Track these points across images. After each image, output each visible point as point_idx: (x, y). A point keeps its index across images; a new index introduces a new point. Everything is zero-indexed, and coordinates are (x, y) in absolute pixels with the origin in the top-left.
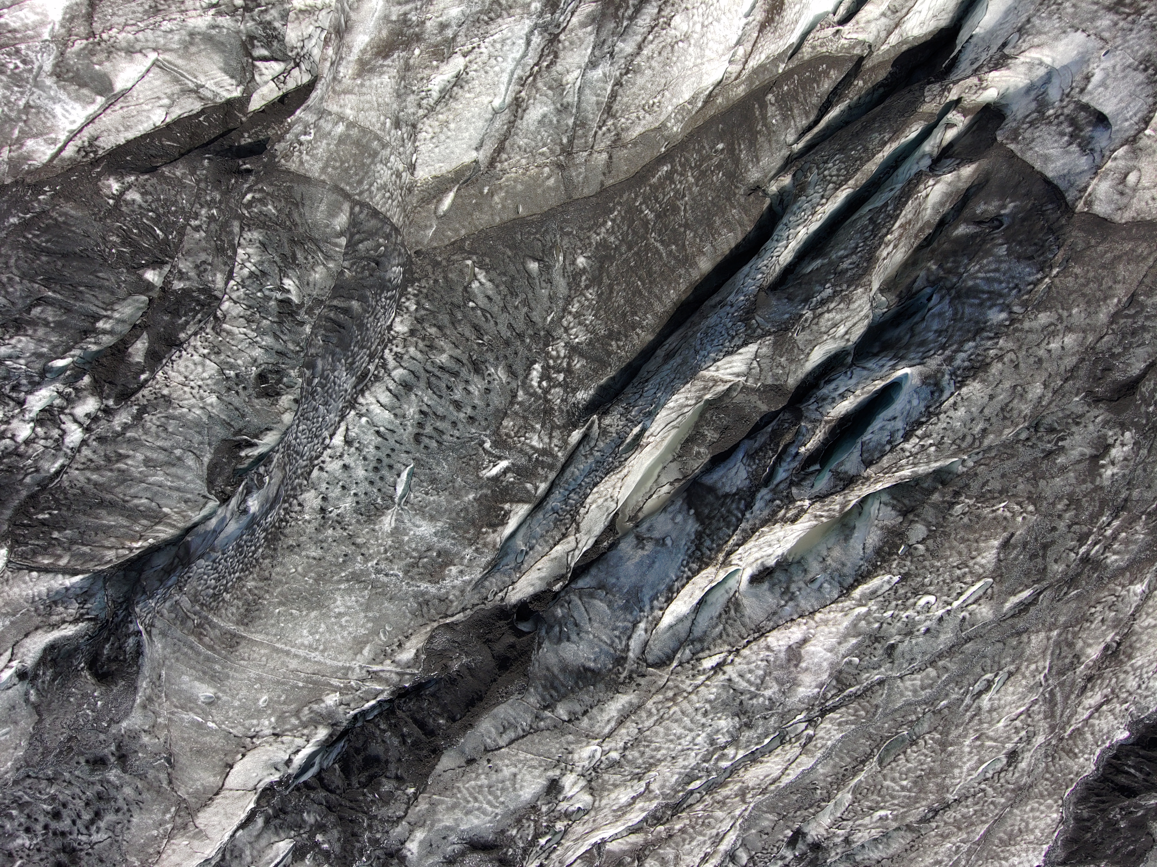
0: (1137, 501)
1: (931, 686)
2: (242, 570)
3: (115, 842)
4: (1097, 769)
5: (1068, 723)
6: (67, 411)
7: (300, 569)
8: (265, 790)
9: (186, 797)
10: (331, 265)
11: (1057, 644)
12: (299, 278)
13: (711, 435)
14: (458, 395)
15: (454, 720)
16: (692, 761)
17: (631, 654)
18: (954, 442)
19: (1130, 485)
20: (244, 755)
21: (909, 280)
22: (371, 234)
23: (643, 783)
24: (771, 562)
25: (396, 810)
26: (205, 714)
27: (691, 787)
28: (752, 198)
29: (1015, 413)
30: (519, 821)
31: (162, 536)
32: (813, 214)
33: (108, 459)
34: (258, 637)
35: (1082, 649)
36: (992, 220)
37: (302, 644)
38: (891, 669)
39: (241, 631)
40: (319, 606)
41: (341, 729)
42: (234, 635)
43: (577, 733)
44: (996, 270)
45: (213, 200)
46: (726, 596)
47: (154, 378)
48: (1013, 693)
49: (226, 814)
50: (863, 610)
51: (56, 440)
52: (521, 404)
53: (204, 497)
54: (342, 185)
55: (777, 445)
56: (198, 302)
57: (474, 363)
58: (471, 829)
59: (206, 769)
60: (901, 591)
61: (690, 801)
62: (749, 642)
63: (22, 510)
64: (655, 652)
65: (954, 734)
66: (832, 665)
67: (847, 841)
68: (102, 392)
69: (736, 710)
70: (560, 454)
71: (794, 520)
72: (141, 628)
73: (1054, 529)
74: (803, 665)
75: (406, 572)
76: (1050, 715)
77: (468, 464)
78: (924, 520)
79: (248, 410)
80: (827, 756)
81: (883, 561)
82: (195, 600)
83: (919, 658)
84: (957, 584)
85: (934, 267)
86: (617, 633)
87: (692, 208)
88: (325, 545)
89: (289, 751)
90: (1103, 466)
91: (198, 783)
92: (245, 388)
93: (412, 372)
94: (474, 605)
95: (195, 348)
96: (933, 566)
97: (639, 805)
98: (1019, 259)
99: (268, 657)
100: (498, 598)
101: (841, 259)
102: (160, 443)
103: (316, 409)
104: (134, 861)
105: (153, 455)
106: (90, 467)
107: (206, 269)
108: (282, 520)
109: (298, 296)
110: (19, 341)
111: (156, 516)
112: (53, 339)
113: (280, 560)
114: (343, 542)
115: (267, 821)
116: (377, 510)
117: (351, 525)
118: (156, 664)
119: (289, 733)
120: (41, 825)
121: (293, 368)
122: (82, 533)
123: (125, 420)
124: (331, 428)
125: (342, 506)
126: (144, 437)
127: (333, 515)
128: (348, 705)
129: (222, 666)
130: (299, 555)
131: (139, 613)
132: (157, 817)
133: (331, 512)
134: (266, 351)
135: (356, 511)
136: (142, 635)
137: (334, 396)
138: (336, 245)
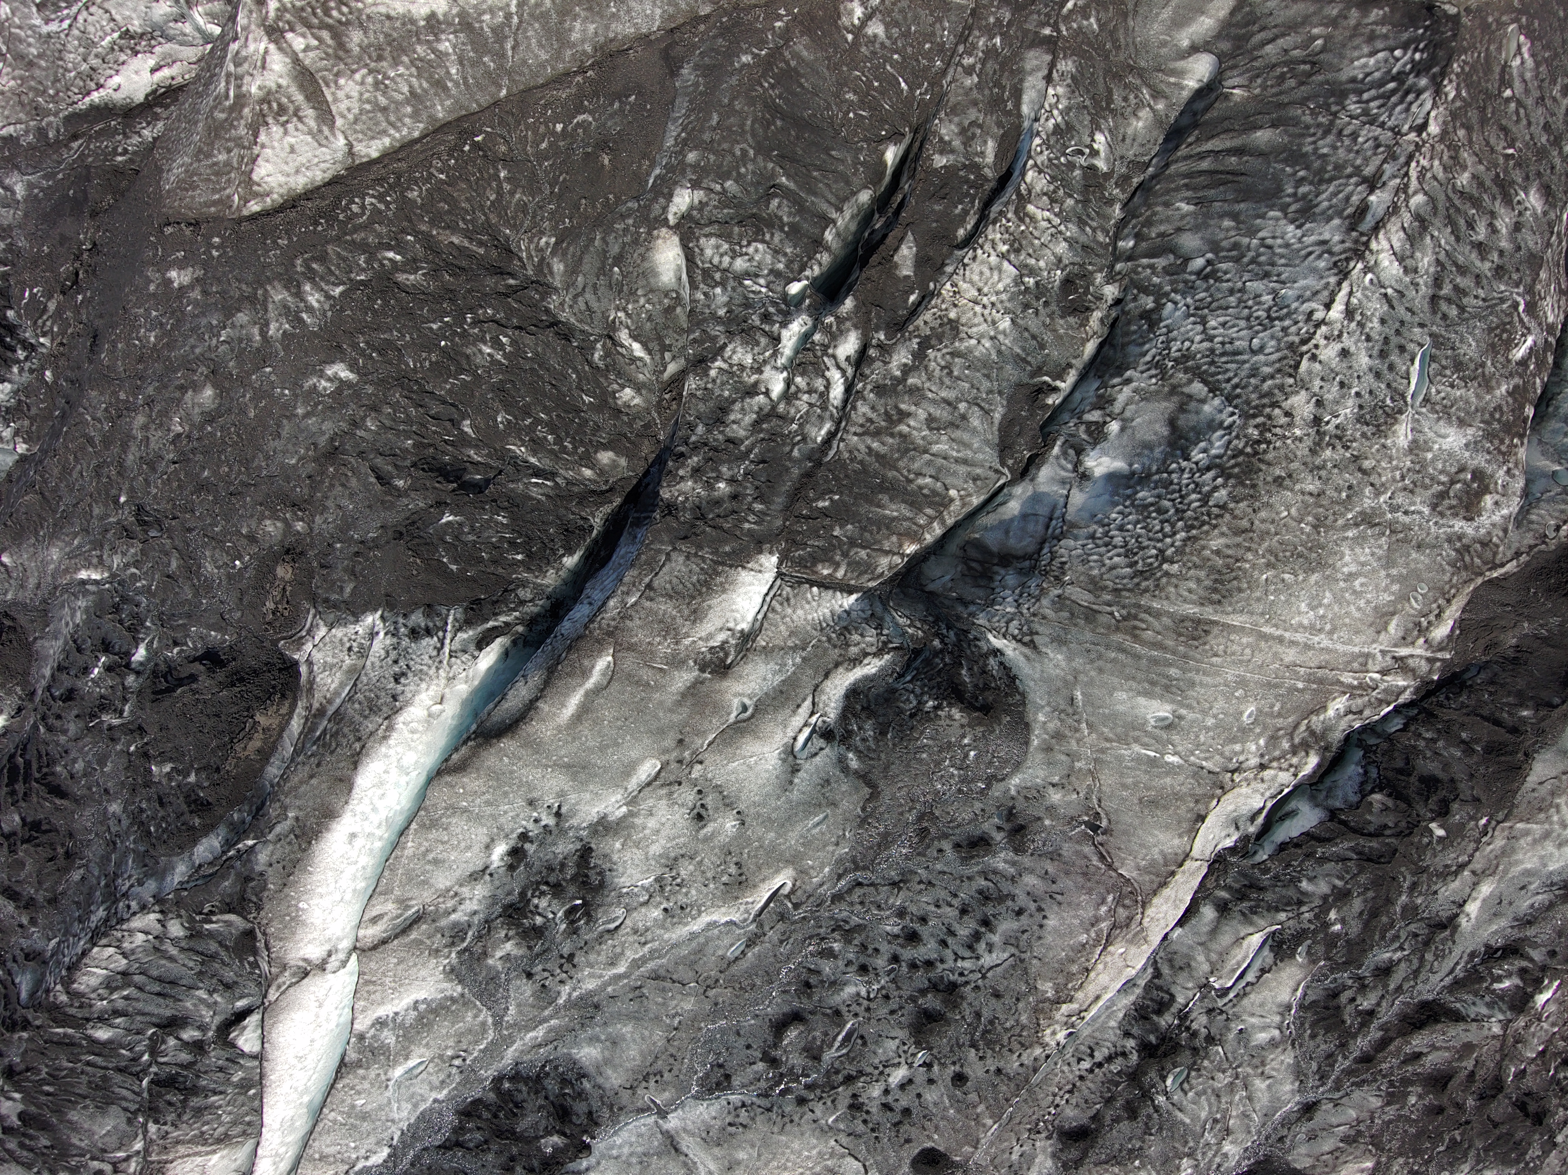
3: (1019, 965)
6: (830, 351)
8: (1214, 862)
9: (1133, 875)
10: (1160, 106)
12: (1113, 131)
14: (1482, 234)
15: (1548, 707)
20: (1218, 802)
25: (1457, 854)
26: (1160, 744)
33: (888, 417)
34: (1236, 620)
37: (1301, 625)
39: (1209, 613)
40: (1321, 565)
41: (1333, 755)
42: (1199, 622)
45: (999, 22)
47: (939, 295)
49: (1175, 900)
51: (821, 395)
53: (997, 471)
56: (968, 184)
57: (1500, 186)
59: (1167, 827)
63: (797, 495)
68: (868, 321)
72: (1001, 643)
75: (1434, 507)
79: (1048, 337)
82: (1095, 586)
88: (1323, 473)
89: (1268, 794)
92: (1046, 304)
93: (1432, 200)
94: (1530, 548)
95: (993, 244)
99: (1254, 649)
100: (1563, 533)
102: (943, 394)
103: (1240, 291)
104: (1047, 988)
105: (937, 412)
106: (870, 431)
107: (974, 135)
108: (1258, 442)
109: (1107, 160)
110: (757, 250)
111: (941, 502)
112: (788, 250)
113: (1265, 499)
114: (1346, 467)
115: (1223, 908)
116: (1388, 415)
117: (1355, 440)
118: (1059, 684)
119: (1275, 764)
120: (886, 958)
121: (1101, 271)
122: (863, 529)
123: (904, 360)
124: (1319, 296)
125: (1342, 412)
126: (927, 385)
127: (1330, 427)
128: (1361, 712)
129: (1181, 669)
130: (1292, 490)
131: (987, 624)
132: (1088, 913)
133: (1328, 423)
134: (1071, 245)
135: (1361, 419)
136: (1002, 654)
137: (1283, 261)
138: (1173, 72)
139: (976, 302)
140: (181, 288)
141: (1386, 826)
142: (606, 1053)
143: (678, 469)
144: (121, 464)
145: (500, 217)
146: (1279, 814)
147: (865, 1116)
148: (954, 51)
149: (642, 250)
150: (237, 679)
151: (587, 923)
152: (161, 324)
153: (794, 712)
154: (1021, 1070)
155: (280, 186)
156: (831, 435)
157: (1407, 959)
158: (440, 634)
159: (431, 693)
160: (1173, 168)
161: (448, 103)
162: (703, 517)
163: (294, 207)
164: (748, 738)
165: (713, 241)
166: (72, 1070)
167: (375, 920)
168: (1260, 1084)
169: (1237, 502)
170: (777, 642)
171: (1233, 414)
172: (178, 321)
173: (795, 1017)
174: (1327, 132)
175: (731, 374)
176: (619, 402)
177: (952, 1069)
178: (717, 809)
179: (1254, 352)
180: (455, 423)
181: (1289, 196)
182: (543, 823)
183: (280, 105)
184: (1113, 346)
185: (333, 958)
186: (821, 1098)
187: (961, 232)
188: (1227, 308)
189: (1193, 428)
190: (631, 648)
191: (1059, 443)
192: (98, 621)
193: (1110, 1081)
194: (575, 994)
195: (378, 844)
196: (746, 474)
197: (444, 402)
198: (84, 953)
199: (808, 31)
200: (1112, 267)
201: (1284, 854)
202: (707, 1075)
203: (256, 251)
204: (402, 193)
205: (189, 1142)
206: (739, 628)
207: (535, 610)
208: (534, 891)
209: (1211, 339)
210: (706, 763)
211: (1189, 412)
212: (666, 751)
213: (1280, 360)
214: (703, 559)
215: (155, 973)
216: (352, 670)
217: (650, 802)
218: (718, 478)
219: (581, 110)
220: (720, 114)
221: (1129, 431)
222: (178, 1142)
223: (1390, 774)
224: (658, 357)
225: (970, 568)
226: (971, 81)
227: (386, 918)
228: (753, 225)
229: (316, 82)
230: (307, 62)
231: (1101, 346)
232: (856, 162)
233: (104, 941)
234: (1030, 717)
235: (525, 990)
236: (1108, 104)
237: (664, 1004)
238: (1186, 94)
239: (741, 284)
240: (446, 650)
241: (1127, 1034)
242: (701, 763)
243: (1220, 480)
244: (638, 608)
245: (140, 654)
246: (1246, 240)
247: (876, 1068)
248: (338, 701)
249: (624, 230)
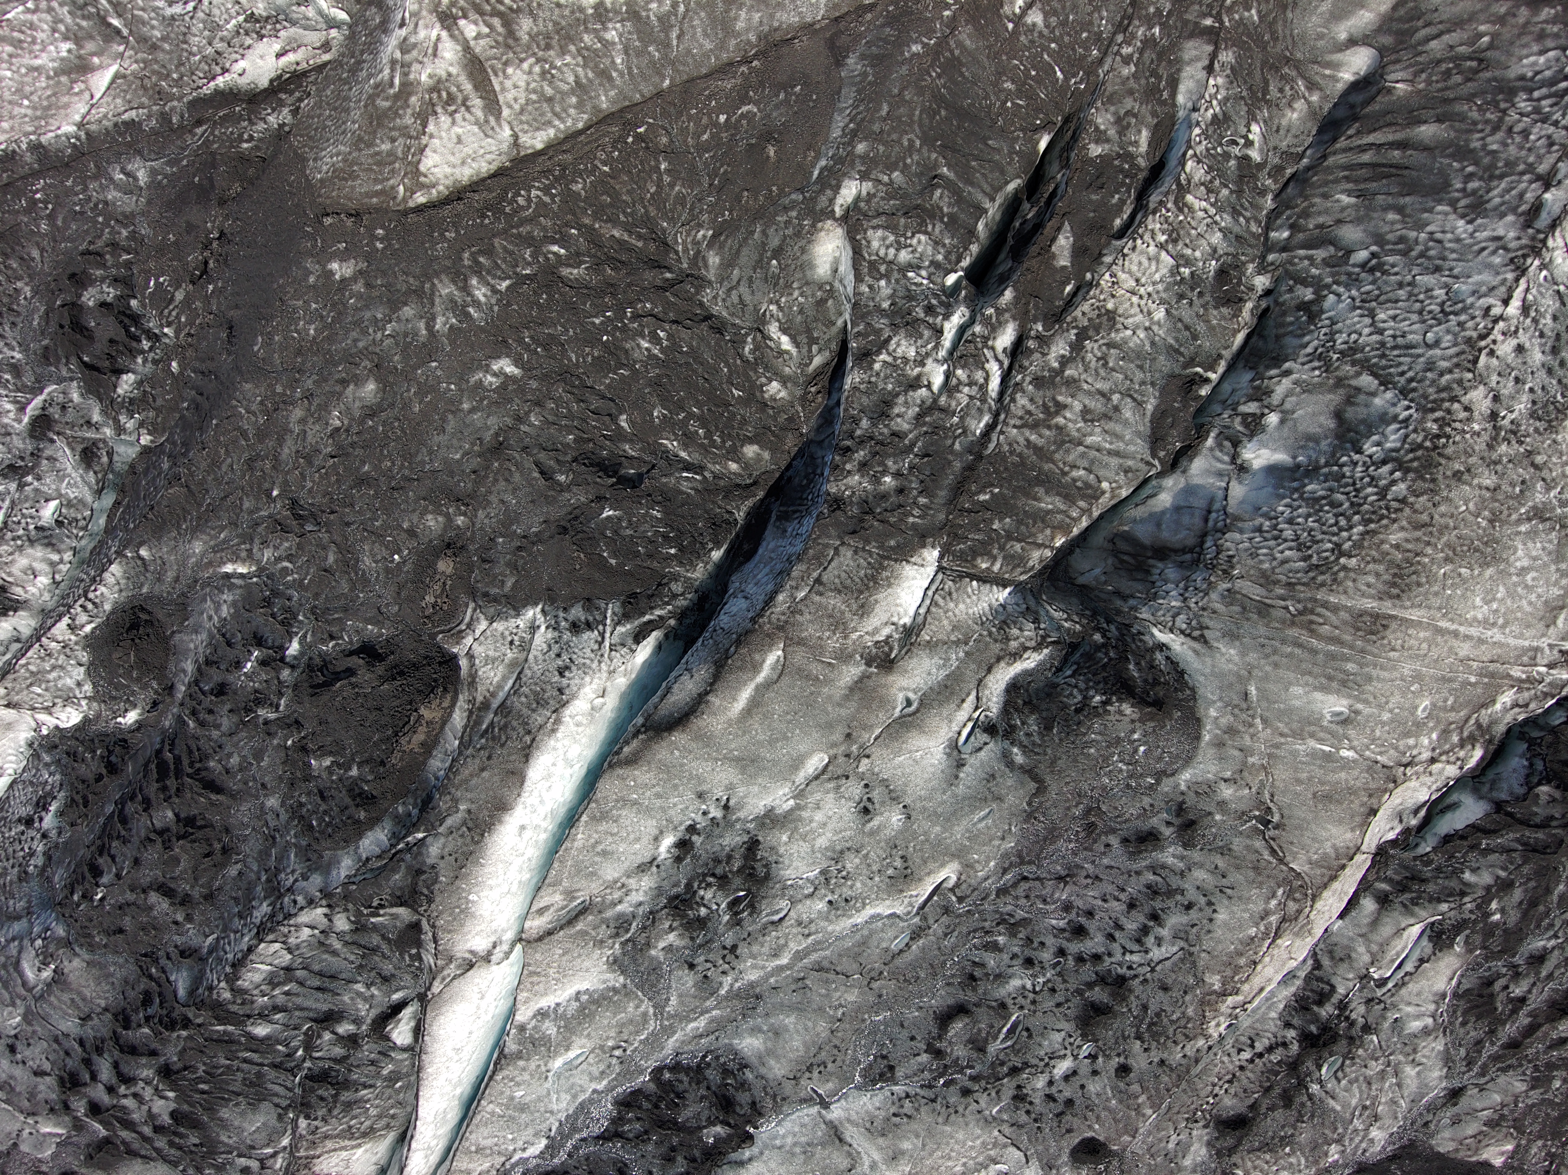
3: (1188, 957)
6: (990, 343)
9: (1304, 869)
10: (1316, 97)
12: (1268, 122)
20: (1390, 796)
26: (1337, 739)
33: (1046, 409)
34: (1414, 615)
37: (1475, 619)
39: (1388, 607)
40: (1496, 559)
42: (1376, 617)
45: (1158, 12)
47: (1098, 285)
49: (1341, 893)
51: (982, 387)
53: (1148, 463)
56: (1123, 173)
59: (1340, 821)
63: (964, 488)
68: (1027, 311)
72: (1167, 637)
79: (1201, 327)
82: (1268, 582)
88: (1499, 468)
91: (1328, 845)
92: (1200, 294)
95: (1152, 234)
99: (1430, 643)
102: (1098, 385)
103: (1409, 284)
104: (1215, 981)
105: (1091, 404)
106: (1029, 423)
107: (1129, 124)
108: (1438, 437)
109: (1261, 150)
110: (919, 242)
111: (1092, 493)
112: (947, 241)
113: (1445, 494)
114: (1520, 462)
115: (1383, 900)
116: (1558, 411)
117: (1528, 435)
118: (1233, 679)
119: (1444, 758)
120: (1052, 951)
121: (1253, 261)
122: (1020, 522)
123: (1062, 352)
124: (1496, 292)
125: (1517, 407)
126: (1083, 377)
127: (1506, 422)
128: (1526, 705)
129: (1359, 664)
130: (1470, 485)
131: (1151, 618)
132: (1257, 907)
133: (1504, 418)
134: (1225, 236)
135: (1533, 415)
136: (1168, 648)
137: (1454, 256)
138: (1329, 65)
139: (1133, 293)
140: (343, 280)
141: (1552, 818)
142: (769, 1044)
143: (845, 463)
144: (276, 458)
145: (658, 209)
146: (1440, 807)
147: (1028, 1107)
148: (1111, 40)
149: (803, 243)
150: (397, 672)
151: (750, 915)
152: (322, 317)
153: (959, 706)
154: (1184, 1062)
155: (446, 177)
156: (990, 428)
157: (1560, 947)
158: (601, 627)
159: (594, 686)
160: (1331, 160)
161: (612, 93)
162: (870, 512)
163: (460, 199)
164: (914, 733)
165: (880, 233)
166: (228, 1067)
167: (541, 912)
168: (1411, 1073)
169: (1417, 496)
170: (940, 637)
171: (1408, 408)
172: (340, 313)
173: (960, 1010)
174: (1496, 129)
175: (895, 367)
176: (766, 396)
177: (1116, 1061)
178: (883, 803)
179: (1429, 346)
180: (614, 418)
181: (1457, 191)
182: (711, 816)
183: (449, 94)
184: (1262, 336)
185: (498, 949)
186: (986, 1089)
187: (1118, 222)
188: (1397, 301)
189: (1363, 421)
190: (801, 642)
191: (1212, 435)
192: (248, 614)
193: (1269, 1071)
194: (737, 985)
195: (543, 836)
196: (911, 468)
197: (604, 397)
198: (250, 950)
199: (973, 20)
200: (1263, 257)
201: (1448, 846)
202: (870, 1066)
203: (423, 244)
204: (567, 185)
205: (337, 1136)
206: (902, 622)
207: (685, 603)
208: (701, 882)
209: (1381, 332)
210: (873, 757)
211: (1358, 405)
212: (834, 745)
213: (1458, 355)
214: (870, 552)
215: (316, 967)
216: (513, 664)
217: (818, 796)
218: (884, 472)
219: (744, 100)
220: (890, 104)
221: (1290, 424)
222: (326, 1137)
223: (1556, 766)
224: (805, 350)
225: (1122, 561)
226: (1127, 71)
227: (552, 910)
228: (919, 216)
229: (485, 71)
230: (477, 50)
231: (1249, 337)
232: (1012, 151)
233: (271, 937)
234: (1201, 712)
235: (688, 980)
236: (1264, 95)
237: (827, 995)
238: (1340, 87)
239: (905, 276)
240: (607, 644)
241: (1288, 1025)
242: (868, 757)
243: (1398, 474)
244: (808, 602)
245: (294, 648)
246: (1413, 234)
247: (1042, 1060)
248: (501, 695)
249: (786, 222)
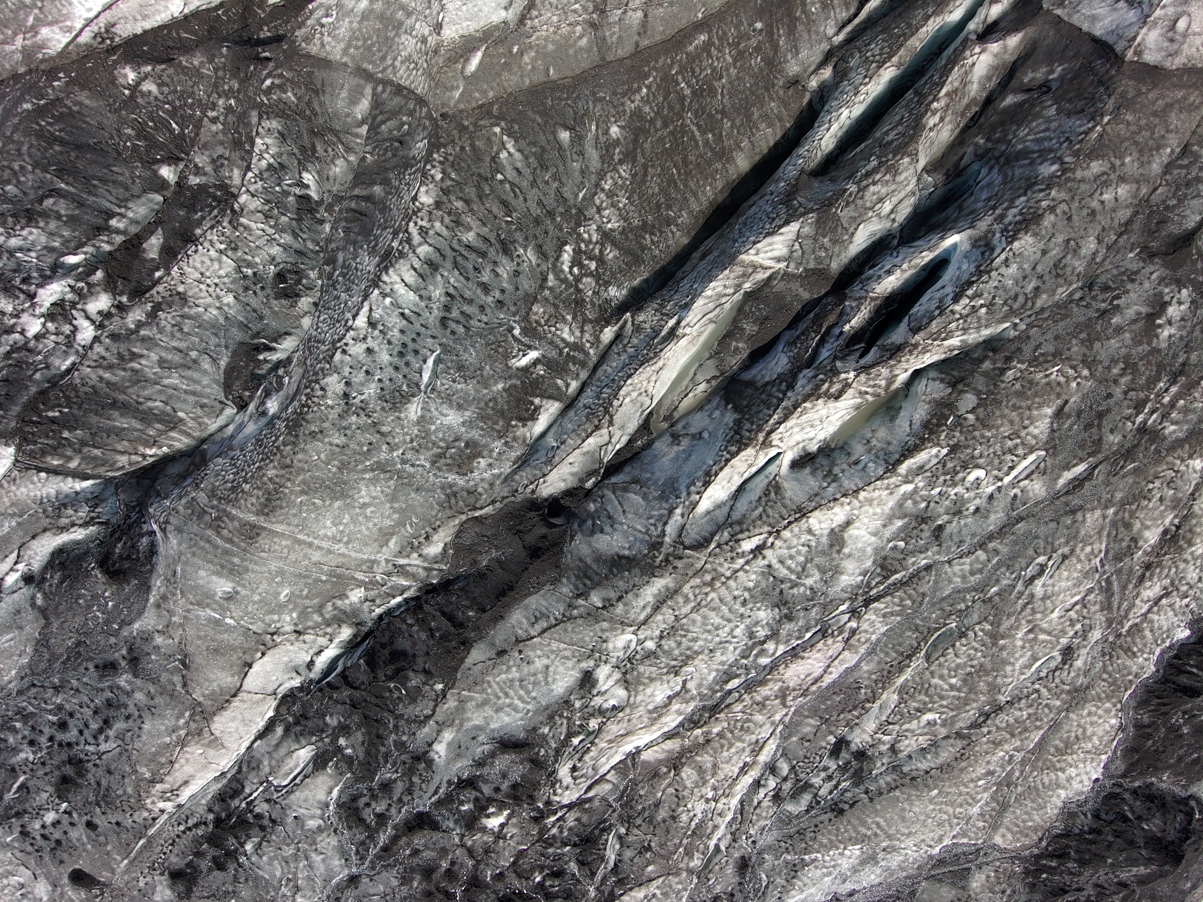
0: (1196, 366)
1: (981, 571)
2: (263, 460)
3: (124, 753)
4: (1158, 671)
5: (1126, 616)
6: (79, 306)
7: (323, 456)
8: (285, 697)
9: (201, 699)
10: (352, 158)
11: (1114, 524)
12: (318, 172)
13: (749, 328)
14: (486, 277)
15: (484, 611)
16: (730, 657)
17: (667, 539)
18: (1005, 303)
19: (1188, 348)
20: (263, 654)
21: (956, 158)
22: (394, 114)
23: (679, 680)
24: (813, 447)
25: (422, 708)
26: (223, 610)
27: (730, 685)
28: (791, 92)
29: (1069, 270)
30: (551, 717)
31: (178, 445)
32: (855, 95)
33: (121, 357)
34: (279, 528)
35: (1140, 531)
36: (1040, 87)
37: (326, 536)
38: (939, 553)
39: (261, 521)
40: (343, 495)
41: (365, 629)
42: (253, 526)
43: (611, 620)
44: (1047, 130)
45: (231, 89)
46: (766, 481)
47: (169, 274)
48: (1068, 579)
49: (243, 720)
50: (910, 487)
51: (67, 337)
52: (551, 289)
53: (221, 402)
54: (365, 65)
55: (821, 326)
56: (215, 198)
57: (502, 243)
58: (501, 728)
59: (223, 669)
60: (950, 465)
61: (728, 701)
62: (790, 523)
63: (32, 406)
64: (692, 535)
65: (1006, 624)
66: (877, 551)
67: (893, 749)
68: (115, 287)
69: (776, 600)
70: (592, 351)
71: (837, 397)
72: (155, 527)
73: (1110, 396)
74: (846, 551)
75: (433, 463)
76: (1107, 606)
77: (496, 351)
78: (975, 389)
79: (266, 312)
80: (871, 652)
81: (931, 433)
82: (212, 494)
83: (968, 540)
84: (1009, 457)
85: (982, 141)
86: (652, 521)
87: (729, 93)
88: (348, 432)
89: (311, 652)
90: (1160, 326)
91: (215, 684)
92: (263, 288)
93: (439, 250)
94: (503, 498)
95: (212, 243)
96: (983, 436)
97: (675, 706)
98: (1068, 115)
99: (290, 549)
100: (528, 490)
101: (887, 133)
102: (175, 344)
103: (338, 298)
104: (145, 772)
105: (168, 356)
106: (102, 365)
107: (222, 165)
108: (304, 406)
109: (317, 191)
110: (30, 233)
111: (169, 419)
112: (65, 233)
113: (303, 446)
114: (367, 430)
115: (289, 729)
116: (403, 397)
117: (375, 412)
118: (172, 560)
119: (311, 631)
120: (46, 737)
122: (94, 434)
123: (139, 318)
125: (367, 391)
126: (159, 336)
127: (356, 401)
128: (374, 601)
129: (241, 559)
130: (323, 442)
131: (153, 512)
132: (172, 723)
133: (355, 398)
134: (284, 249)
135: (381, 398)
136: (156, 535)
137: (356, 281)
138: (357, 136)
139: (200, 282)
147: (32, 840)
154: (135, 825)
156: (71, 366)
157: (401, 779)
168: (317, 858)
169: (285, 446)
174: (396, 193)
177: (85, 818)
181: (373, 235)
187: (198, 232)
188: (329, 309)
191: (261, 390)
193: (198, 841)
199: (87, 88)
209: (317, 329)
213: (327, 351)
221: (289, 386)
226: (216, 128)
228: (27, 216)
234: (152, 582)
236: (313, 153)
239: (14, 256)
241: (210, 810)
246: (352, 263)
247: (35, 809)
